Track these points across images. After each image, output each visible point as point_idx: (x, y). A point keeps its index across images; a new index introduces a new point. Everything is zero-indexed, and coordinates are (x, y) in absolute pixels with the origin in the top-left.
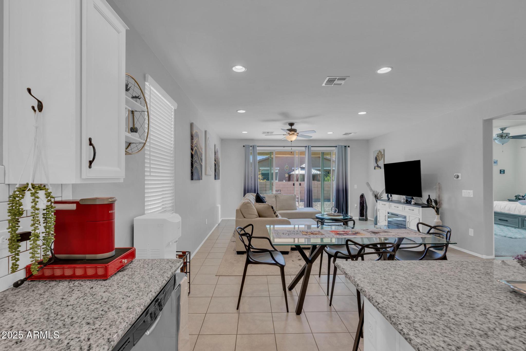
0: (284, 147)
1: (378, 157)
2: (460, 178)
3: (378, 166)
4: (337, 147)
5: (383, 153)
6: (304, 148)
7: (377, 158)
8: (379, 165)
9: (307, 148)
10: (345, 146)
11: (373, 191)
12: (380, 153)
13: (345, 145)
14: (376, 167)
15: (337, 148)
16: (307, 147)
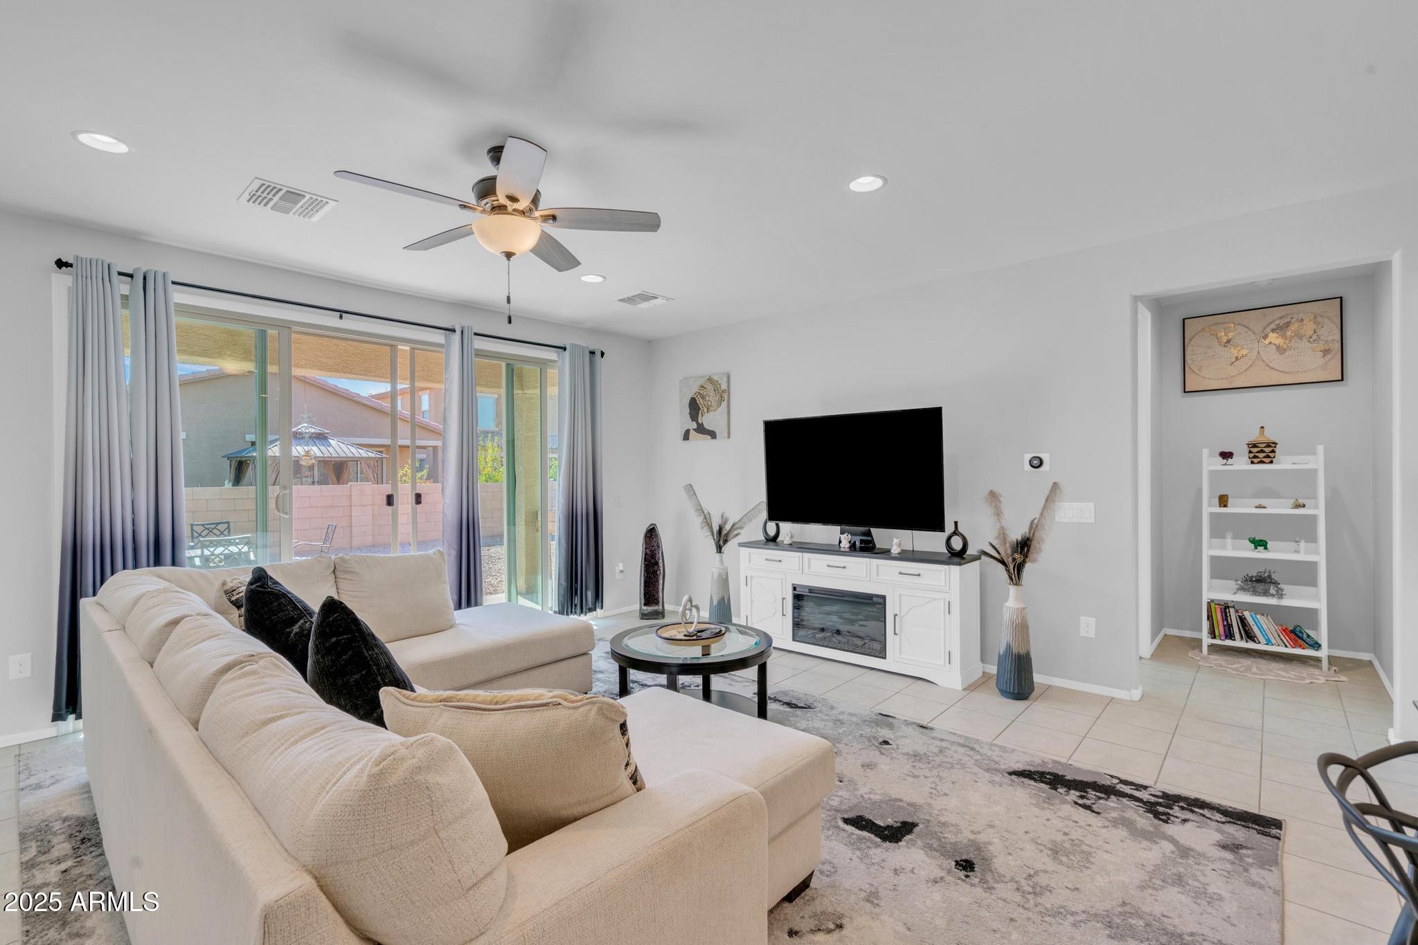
0: (342, 313)
1: (703, 398)
2: (1045, 467)
3: (701, 429)
4: (565, 349)
5: (724, 387)
6: (438, 337)
7: (700, 401)
8: (707, 426)
9: (457, 336)
10: (592, 353)
11: (706, 512)
12: (710, 387)
13: (592, 348)
14: (692, 433)
15: (567, 353)
16: (454, 331)
